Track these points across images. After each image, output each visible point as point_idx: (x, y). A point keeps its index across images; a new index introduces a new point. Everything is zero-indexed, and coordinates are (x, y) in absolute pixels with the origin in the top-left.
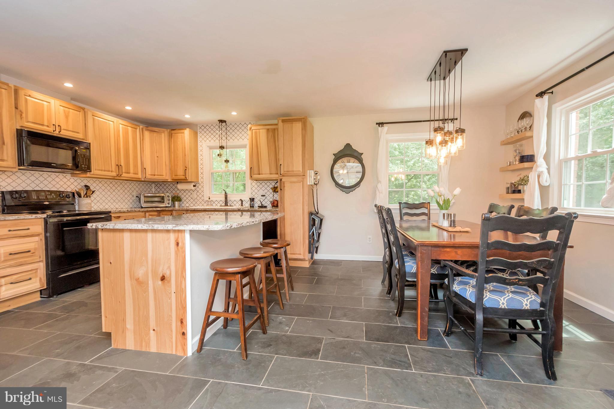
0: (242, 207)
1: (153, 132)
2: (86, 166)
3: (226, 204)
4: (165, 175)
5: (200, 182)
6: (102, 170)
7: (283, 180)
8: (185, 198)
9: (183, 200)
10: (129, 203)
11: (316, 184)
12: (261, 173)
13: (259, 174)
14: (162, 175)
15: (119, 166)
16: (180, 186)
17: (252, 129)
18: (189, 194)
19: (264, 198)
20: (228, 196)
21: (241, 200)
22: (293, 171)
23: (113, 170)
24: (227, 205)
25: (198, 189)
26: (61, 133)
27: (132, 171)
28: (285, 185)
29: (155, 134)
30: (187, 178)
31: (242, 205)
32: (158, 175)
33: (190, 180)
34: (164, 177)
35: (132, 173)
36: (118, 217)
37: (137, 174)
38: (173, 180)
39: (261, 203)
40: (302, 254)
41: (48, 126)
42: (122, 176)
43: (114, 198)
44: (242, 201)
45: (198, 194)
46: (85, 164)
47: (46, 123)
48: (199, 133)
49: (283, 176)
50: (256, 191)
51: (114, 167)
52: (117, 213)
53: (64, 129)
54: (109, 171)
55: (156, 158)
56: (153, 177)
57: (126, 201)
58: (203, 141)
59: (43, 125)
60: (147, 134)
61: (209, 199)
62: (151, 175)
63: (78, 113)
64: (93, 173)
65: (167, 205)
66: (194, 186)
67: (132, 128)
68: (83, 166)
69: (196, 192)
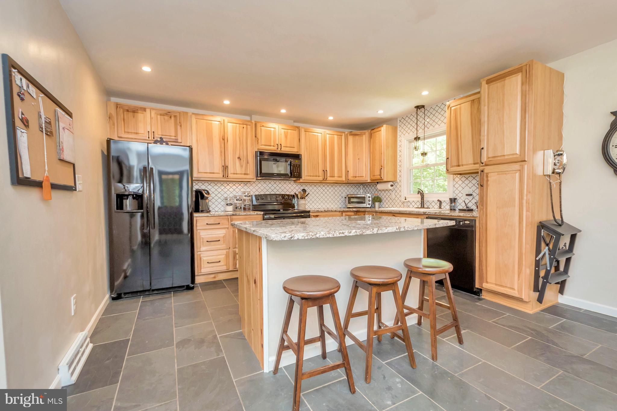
0: (440, 209)
1: (355, 136)
2: (298, 174)
3: (422, 206)
4: (365, 176)
5: (398, 181)
6: (311, 176)
7: (485, 171)
8: (385, 199)
9: (383, 201)
10: (338, 204)
11: (559, 174)
12: (461, 164)
13: (459, 166)
14: (362, 177)
15: (325, 171)
16: (380, 187)
17: (450, 106)
18: (389, 194)
19: (470, 198)
20: (425, 196)
21: (438, 200)
22: (504, 156)
23: (320, 175)
24: (424, 207)
25: (396, 189)
26: (282, 150)
27: (336, 175)
28: (489, 179)
29: (357, 137)
30: (383, 178)
31: (440, 208)
32: (359, 177)
33: (385, 180)
34: (364, 178)
35: (336, 176)
36: (316, 215)
37: (342, 177)
38: (371, 180)
39: (466, 205)
40: (516, 288)
41: (274, 146)
42: (327, 179)
43: (326, 199)
44: (440, 202)
45: (396, 194)
46: (297, 172)
47: (272, 144)
48: (398, 126)
49: (486, 165)
50: (460, 189)
51: (321, 173)
52: (315, 212)
53: (284, 147)
54: (316, 176)
55: (357, 160)
56: (355, 179)
57: (336, 202)
58: (402, 135)
59: (270, 146)
60: (350, 138)
61: (406, 199)
62: (353, 177)
63: (294, 131)
64: (303, 179)
65: (368, 206)
66: (392, 186)
67: (338, 135)
68: (296, 174)
69: (394, 192)
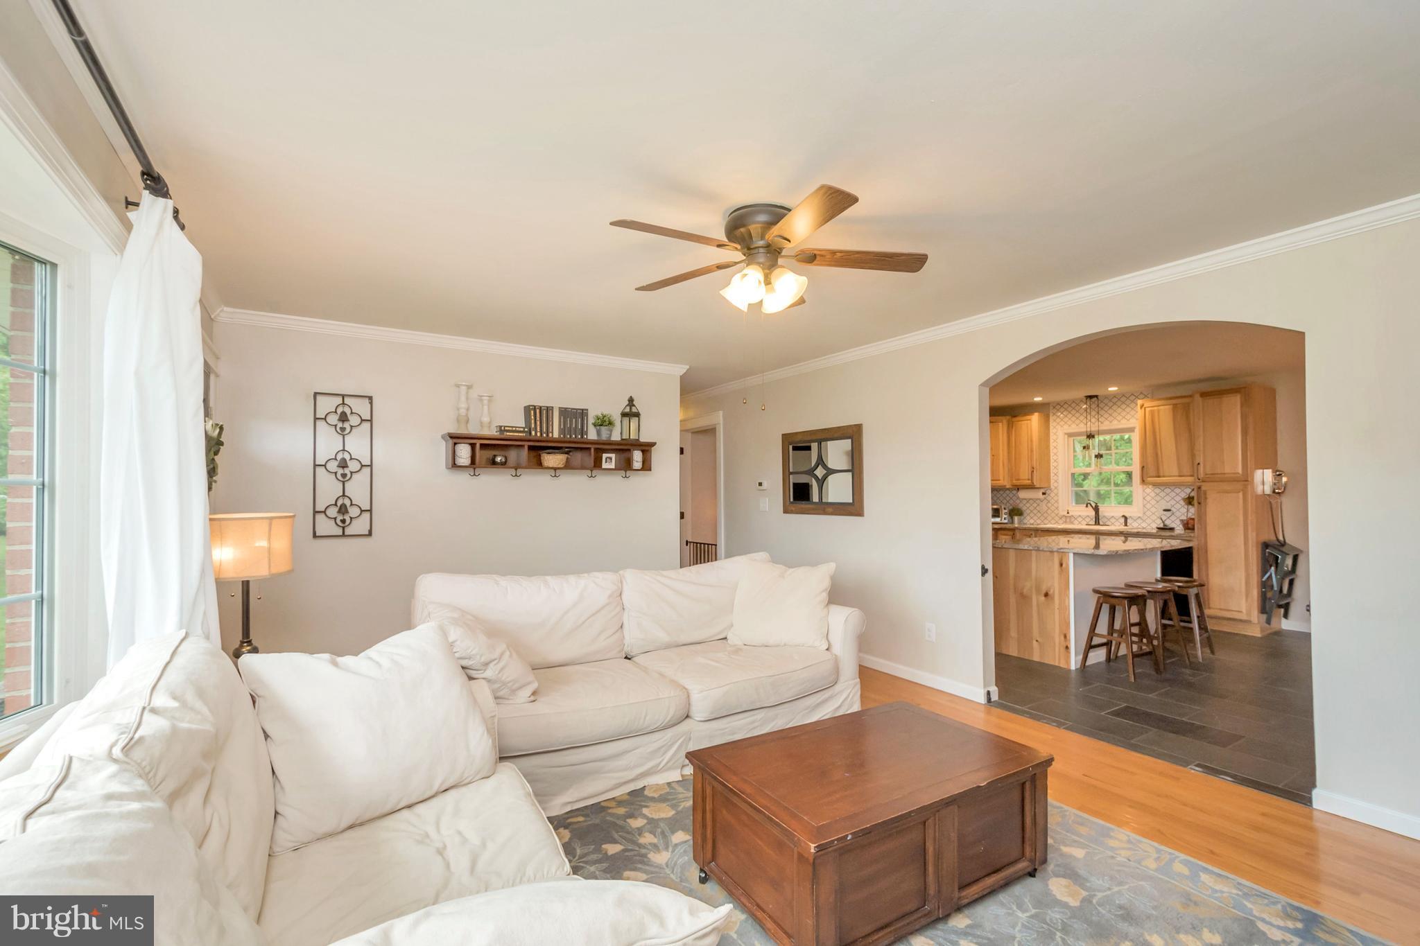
0: (1126, 527)
3: (1097, 522)
4: (1002, 480)
5: (1053, 488)
7: (1203, 488)
8: (1028, 511)
9: (1025, 515)
11: (1278, 493)
12: (1162, 474)
13: (1159, 477)
14: (998, 480)
16: (1023, 494)
17: (1145, 406)
18: (1035, 505)
19: (1168, 514)
20: (1100, 510)
21: (1124, 517)
22: (1224, 473)
24: (1099, 524)
25: (1049, 498)
28: (1208, 495)
30: (1033, 483)
31: (1126, 525)
33: (1038, 486)
34: (1000, 482)
38: (1013, 486)
39: (1163, 522)
40: (1244, 612)
44: (1126, 518)
45: (1050, 505)
48: (1052, 414)
49: (1203, 481)
50: (1153, 502)
58: (1059, 426)
61: (1067, 514)
65: (1003, 521)
66: (1044, 494)
69: (1045, 502)
